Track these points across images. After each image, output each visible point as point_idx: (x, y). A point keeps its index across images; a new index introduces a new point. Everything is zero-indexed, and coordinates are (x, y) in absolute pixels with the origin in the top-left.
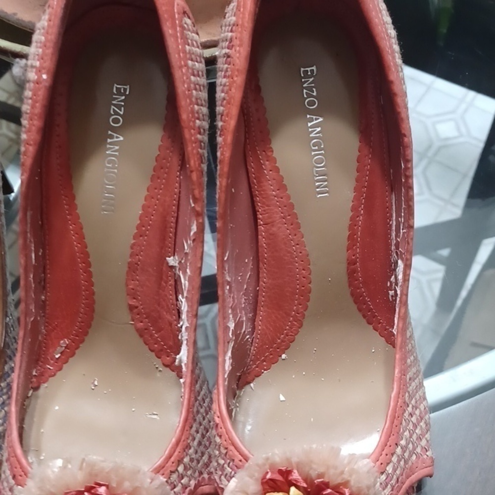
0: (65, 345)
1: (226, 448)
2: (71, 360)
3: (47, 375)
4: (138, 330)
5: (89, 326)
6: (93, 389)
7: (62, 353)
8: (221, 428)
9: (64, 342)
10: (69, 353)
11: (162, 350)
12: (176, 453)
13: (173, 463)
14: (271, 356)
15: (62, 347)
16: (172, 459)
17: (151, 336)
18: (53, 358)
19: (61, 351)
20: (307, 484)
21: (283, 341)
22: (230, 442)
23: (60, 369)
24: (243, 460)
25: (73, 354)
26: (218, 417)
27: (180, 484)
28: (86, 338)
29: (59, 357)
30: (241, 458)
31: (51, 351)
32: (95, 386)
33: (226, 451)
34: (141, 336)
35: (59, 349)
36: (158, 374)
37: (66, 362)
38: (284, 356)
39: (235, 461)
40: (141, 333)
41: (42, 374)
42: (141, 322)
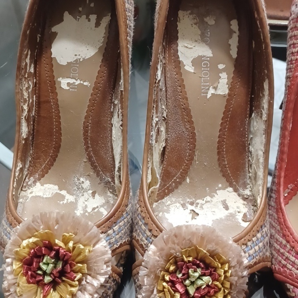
0: (291, 188)
2: (294, 198)
9: (291, 186)
10: (293, 193)
15: (289, 189)
19: (288, 192)
23: (287, 204)
25: (295, 194)
29: (287, 196)
37: (291, 199)
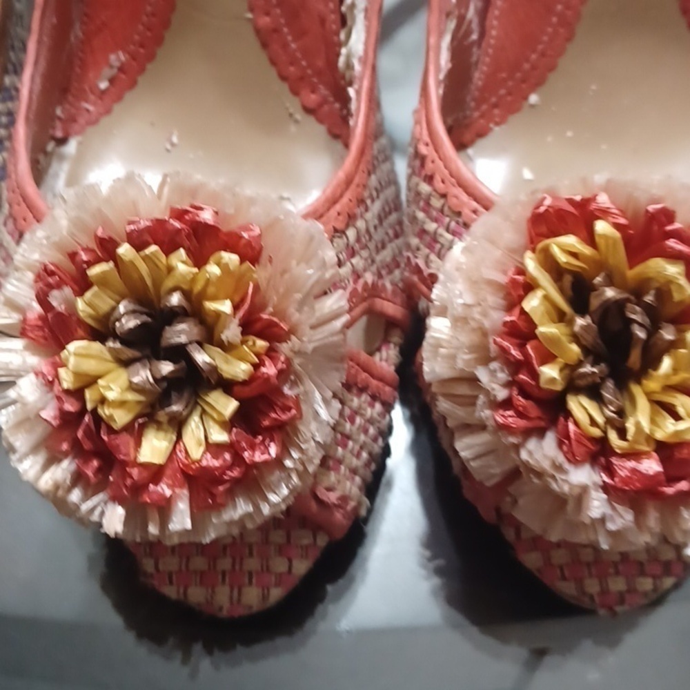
0: (118, 65)
1: (444, 196)
3: (82, 121)
4: (258, 31)
5: (166, 24)
6: (168, 151)
7: (112, 81)
8: (433, 162)
9: (117, 58)
10: (126, 80)
11: (302, 79)
12: (345, 200)
13: (339, 214)
14: (509, 98)
15: (112, 67)
16: (338, 207)
17: (285, 46)
18: (94, 89)
19: (109, 76)
20: (626, 218)
21: (534, 68)
22: (453, 180)
23: (108, 111)
24: (481, 209)
25: (133, 84)
26: (427, 145)
27: (349, 264)
28: (161, 52)
29: (107, 88)
30: (475, 205)
31: (91, 75)
32: (173, 145)
33: (442, 201)
34: (265, 45)
35: (108, 72)
36: (293, 128)
37: (120, 97)
38: (533, 98)
39: (463, 214)
40: (265, 39)
41: (72, 119)
42: (267, 14)
